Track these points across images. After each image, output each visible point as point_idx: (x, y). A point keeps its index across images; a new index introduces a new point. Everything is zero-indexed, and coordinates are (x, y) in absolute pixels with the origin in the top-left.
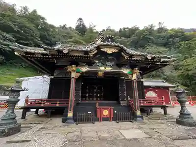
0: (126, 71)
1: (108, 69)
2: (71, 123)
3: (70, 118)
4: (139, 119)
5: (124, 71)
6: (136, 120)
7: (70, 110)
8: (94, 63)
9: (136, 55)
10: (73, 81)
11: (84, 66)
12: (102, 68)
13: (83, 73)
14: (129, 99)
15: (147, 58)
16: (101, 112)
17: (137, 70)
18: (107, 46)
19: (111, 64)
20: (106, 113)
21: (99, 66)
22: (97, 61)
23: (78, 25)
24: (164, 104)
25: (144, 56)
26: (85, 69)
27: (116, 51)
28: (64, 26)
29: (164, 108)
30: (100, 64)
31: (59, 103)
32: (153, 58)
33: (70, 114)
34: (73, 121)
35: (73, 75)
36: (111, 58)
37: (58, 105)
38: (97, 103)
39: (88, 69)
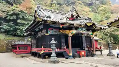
3: (71, 56)
4: (95, 55)
5: (90, 33)
7: (71, 52)
8: (78, 29)
9: (98, 27)
11: (74, 30)
14: (88, 47)
15: (101, 29)
16: (81, 53)
19: (85, 30)
24: (101, 49)
27: (91, 25)
30: (81, 29)
35: (70, 35)
37: (59, 51)
38: (77, 49)
39: (76, 32)
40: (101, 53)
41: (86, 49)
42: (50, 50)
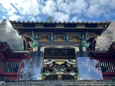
1: (61, 73)
5: (71, 74)
8: (53, 70)
11: (47, 72)
12: (58, 73)
13: (47, 76)
18: (58, 61)
21: (56, 72)
22: (55, 69)
30: (57, 70)
36: (63, 66)
39: (50, 74)
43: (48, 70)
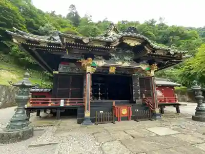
0: (144, 67)
1: (126, 64)
2: (89, 124)
3: (87, 119)
4: (158, 117)
5: (142, 67)
6: (155, 119)
7: (88, 109)
8: (110, 57)
9: (159, 49)
10: (89, 77)
11: (100, 59)
12: (120, 63)
13: (99, 68)
14: (144, 97)
15: (169, 54)
16: (120, 112)
17: (155, 67)
18: (130, 37)
19: (129, 59)
20: (124, 112)
21: (117, 61)
22: (113, 55)
23: (70, 14)
24: (177, 102)
25: (166, 50)
26: (101, 63)
27: (139, 44)
28: (53, 13)
29: (177, 106)
30: (118, 58)
31: (70, 103)
32: (175, 54)
33: (87, 114)
34: (90, 121)
35: (89, 69)
36: (129, 51)
37: (68, 105)
38: (114, 102)
39: (105, 63)
40: (178, 111)
41: (139, 101)
42: (48, 103)
43: (100, 56)
